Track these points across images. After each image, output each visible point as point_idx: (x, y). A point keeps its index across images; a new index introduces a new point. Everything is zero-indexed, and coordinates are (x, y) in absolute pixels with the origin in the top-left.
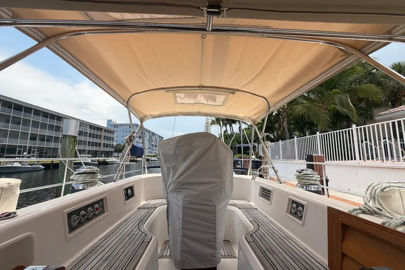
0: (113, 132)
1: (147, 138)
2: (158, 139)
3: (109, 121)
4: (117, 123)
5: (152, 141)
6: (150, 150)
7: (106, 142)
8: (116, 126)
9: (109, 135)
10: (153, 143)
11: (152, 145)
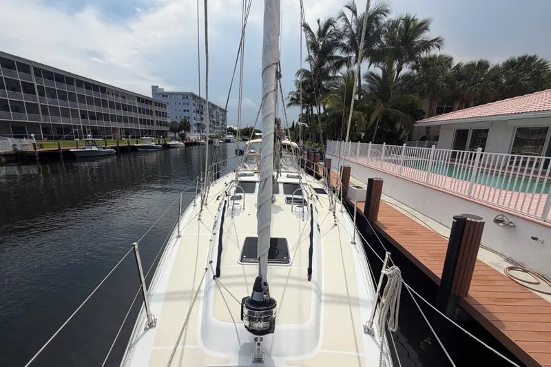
0: (165, 105)
1: (206, 112)
2: (220, 113)
3: (154, 88)
4: (165, 90)
5: (213, 117)
6: (211, 129)
7: (160, 119)
8: (166, 95)
9: (162, 110)
10: (215, 120)
11: (214, 122)
